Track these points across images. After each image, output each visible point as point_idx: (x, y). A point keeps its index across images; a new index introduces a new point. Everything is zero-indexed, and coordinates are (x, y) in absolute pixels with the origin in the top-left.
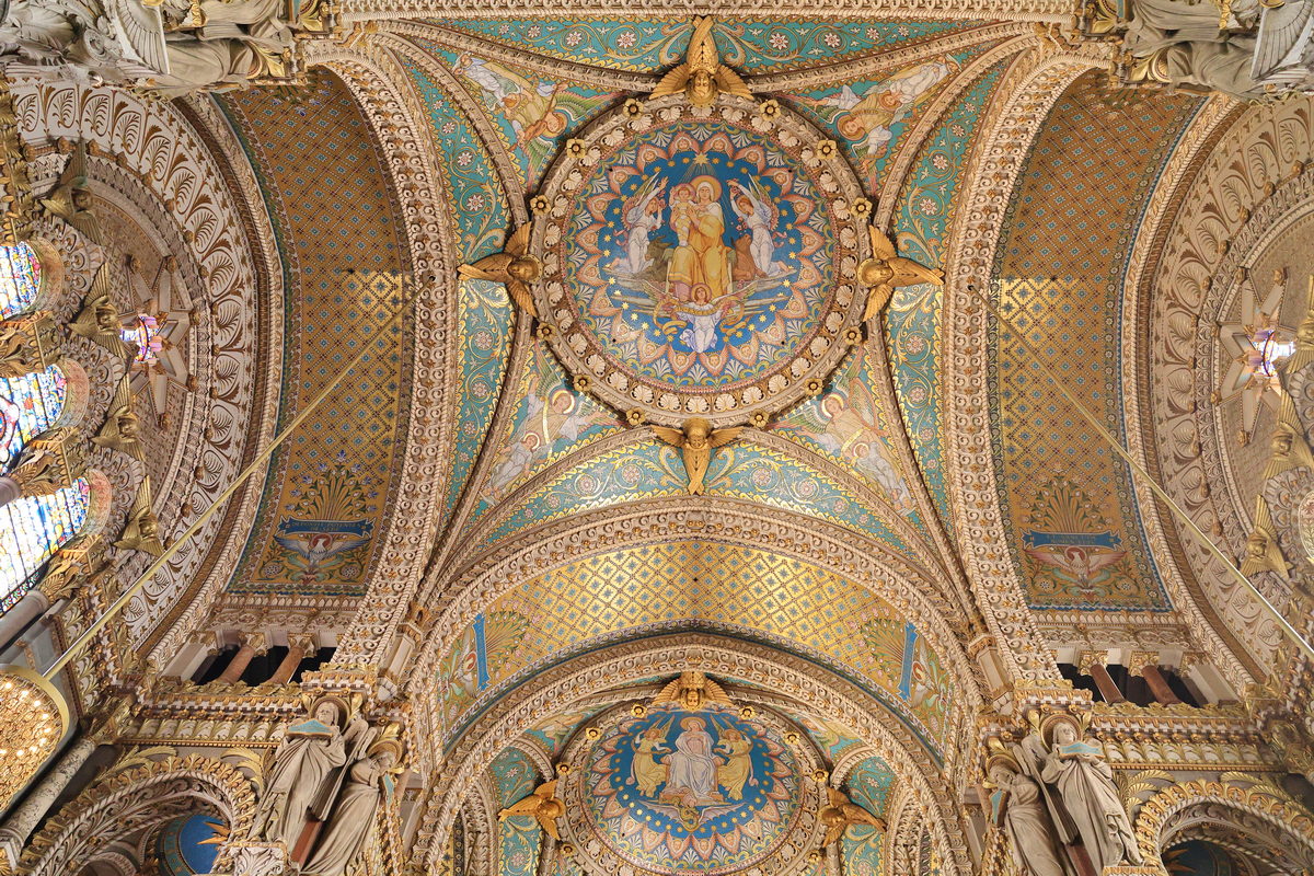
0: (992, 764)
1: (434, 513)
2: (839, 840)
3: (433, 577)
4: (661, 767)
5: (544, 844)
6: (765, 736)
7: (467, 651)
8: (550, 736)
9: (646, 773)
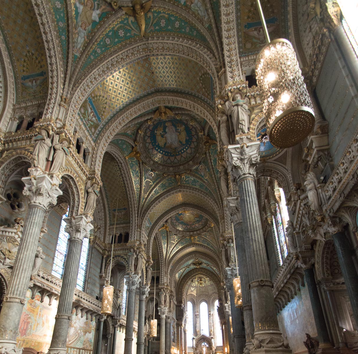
0: (219, 113)
2: (209, 149)
5: (139, 163)
8: (130, 134)
9: (160, 141)
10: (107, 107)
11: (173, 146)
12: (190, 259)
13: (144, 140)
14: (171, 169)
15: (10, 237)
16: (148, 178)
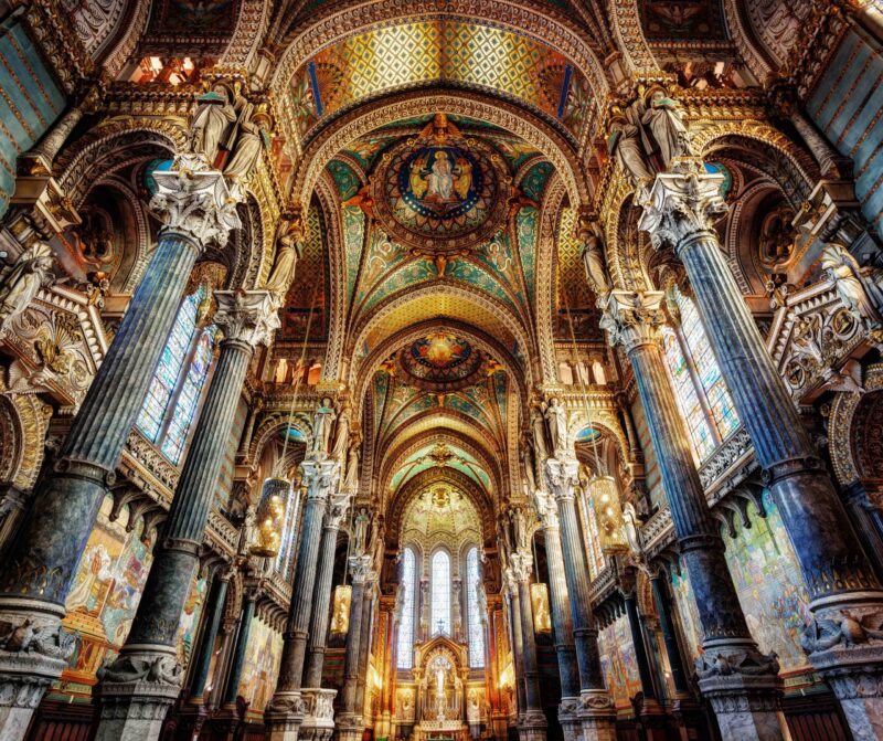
0: (612, 122)
2: (516, 216)
3: (276, 25)
4: (425, 182)
5: (366, 221)
6: (480, 161)
7: (307, 87)
8: (363, 157)
9: (417, 185)
10: (340, 91)
11: (440, 201)
12: (427, 444)
13: (387, 178)
14: (430, 243)
15: (67, 313)
16: (378, 253)
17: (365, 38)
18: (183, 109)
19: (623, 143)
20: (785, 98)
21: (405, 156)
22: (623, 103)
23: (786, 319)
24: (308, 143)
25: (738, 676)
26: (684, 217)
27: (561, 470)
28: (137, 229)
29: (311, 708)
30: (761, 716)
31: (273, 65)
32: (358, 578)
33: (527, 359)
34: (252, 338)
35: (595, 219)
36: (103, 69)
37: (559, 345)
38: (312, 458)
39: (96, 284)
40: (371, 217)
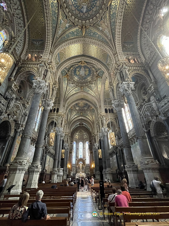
0: (116, 69)
1: (51, 38)
3: (52, 47)
5: (67, 80)
6: (90, 69)
7: (57, 57)
8: (67, 68)
9: (78, 73)
10: (64, 57)
11: (82, 76)
12: (78, 122)
14: (80, 84)
15: (17, 105)
16: (70, 86)
17: (69, 47)
18: (36, 66)
19: (117, 74)
20: (147, 66)
21: (75, 68)
22: (118, 66)
23: (145, 107)
24: (57, 68)
25: (131, 168)
26: (127, 90)
27: (105, 130)
28: (27, 87)
29: (59, 172)
30: (134, 174)
31: (52, 56)
32: (65, 148)
33: (99, 108)
34: (49, 108)
35: (112, 85)
36: (21, 58)
37: (105, 105)
38: (58, 127)
39: (22, 100)
40: (68, 79)
